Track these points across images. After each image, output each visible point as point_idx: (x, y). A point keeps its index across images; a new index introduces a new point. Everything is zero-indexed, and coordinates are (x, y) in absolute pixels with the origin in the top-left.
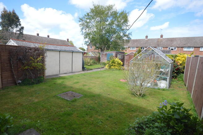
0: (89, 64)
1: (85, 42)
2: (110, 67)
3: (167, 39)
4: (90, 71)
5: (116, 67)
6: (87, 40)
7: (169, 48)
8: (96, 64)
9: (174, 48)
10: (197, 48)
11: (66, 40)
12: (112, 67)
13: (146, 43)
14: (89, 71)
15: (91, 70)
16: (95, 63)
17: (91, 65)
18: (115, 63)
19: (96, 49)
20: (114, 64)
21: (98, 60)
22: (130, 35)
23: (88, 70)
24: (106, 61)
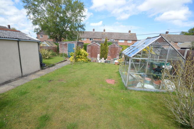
0: (47, 57)
1: (35, 29)
2: (76, 59)
3: (108, 33)
4: (53, 67)
5: (83, 59)
6: (37, 27)
7: (110, 40)
8: (56, 56)
9: (113, 40)
10: (126, 41)
11: (7, 27)
12: (79, 60)
13: (93, 35)
14: (51, 68)
15: (53, 65)
16: (54, 55)
17: (49, 58)
18: (81, 55)
19: (50, 38)
20: (81, 57)
21: (57, 50)
22: (84, 27)
23: (49, 67)
24: (66, 52)
